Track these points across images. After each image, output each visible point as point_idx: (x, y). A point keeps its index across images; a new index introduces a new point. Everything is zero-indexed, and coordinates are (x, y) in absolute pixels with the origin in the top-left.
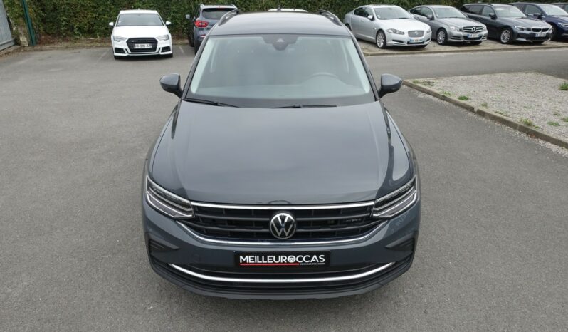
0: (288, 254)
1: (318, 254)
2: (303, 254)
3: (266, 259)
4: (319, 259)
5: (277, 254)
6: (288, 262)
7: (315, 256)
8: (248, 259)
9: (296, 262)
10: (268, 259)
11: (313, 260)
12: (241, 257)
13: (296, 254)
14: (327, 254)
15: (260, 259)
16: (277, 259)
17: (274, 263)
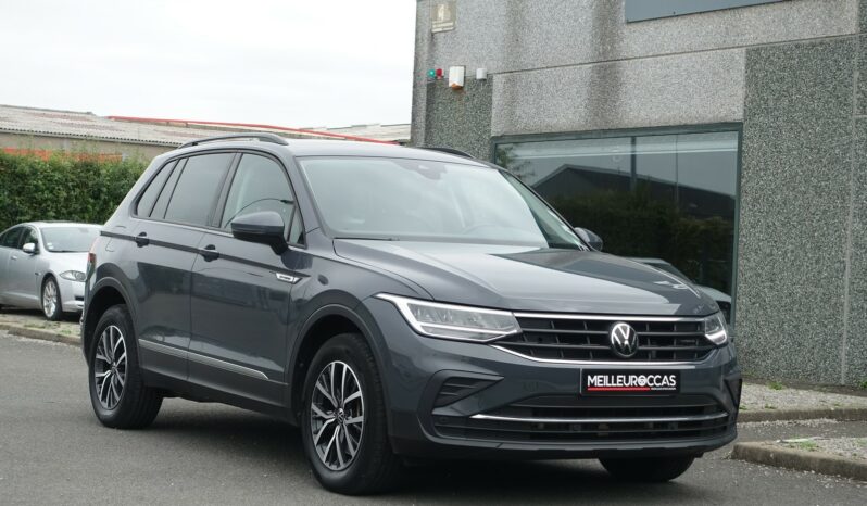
0: (638, 372)
1: (668, 372)
2: (654, 372)
3: (615, 382)
4: (671, 382)
5: (627, 372)
6: (639, 386)
7: (666, 377)
8: (596, 380)
9: (647, 386)
10: (618, 381)
11: (664, 383)
12: (589, 377)
13: (646, 372)
14: (677, 373)
15: (610, 382)
16: (627, 382)
17: (624, 386)
